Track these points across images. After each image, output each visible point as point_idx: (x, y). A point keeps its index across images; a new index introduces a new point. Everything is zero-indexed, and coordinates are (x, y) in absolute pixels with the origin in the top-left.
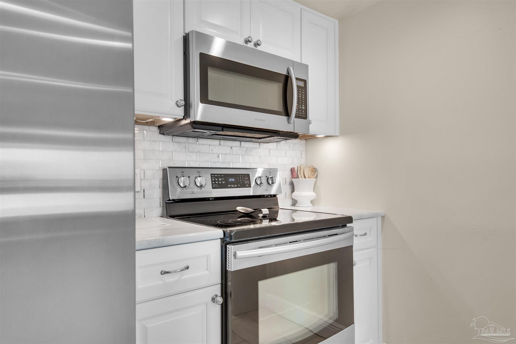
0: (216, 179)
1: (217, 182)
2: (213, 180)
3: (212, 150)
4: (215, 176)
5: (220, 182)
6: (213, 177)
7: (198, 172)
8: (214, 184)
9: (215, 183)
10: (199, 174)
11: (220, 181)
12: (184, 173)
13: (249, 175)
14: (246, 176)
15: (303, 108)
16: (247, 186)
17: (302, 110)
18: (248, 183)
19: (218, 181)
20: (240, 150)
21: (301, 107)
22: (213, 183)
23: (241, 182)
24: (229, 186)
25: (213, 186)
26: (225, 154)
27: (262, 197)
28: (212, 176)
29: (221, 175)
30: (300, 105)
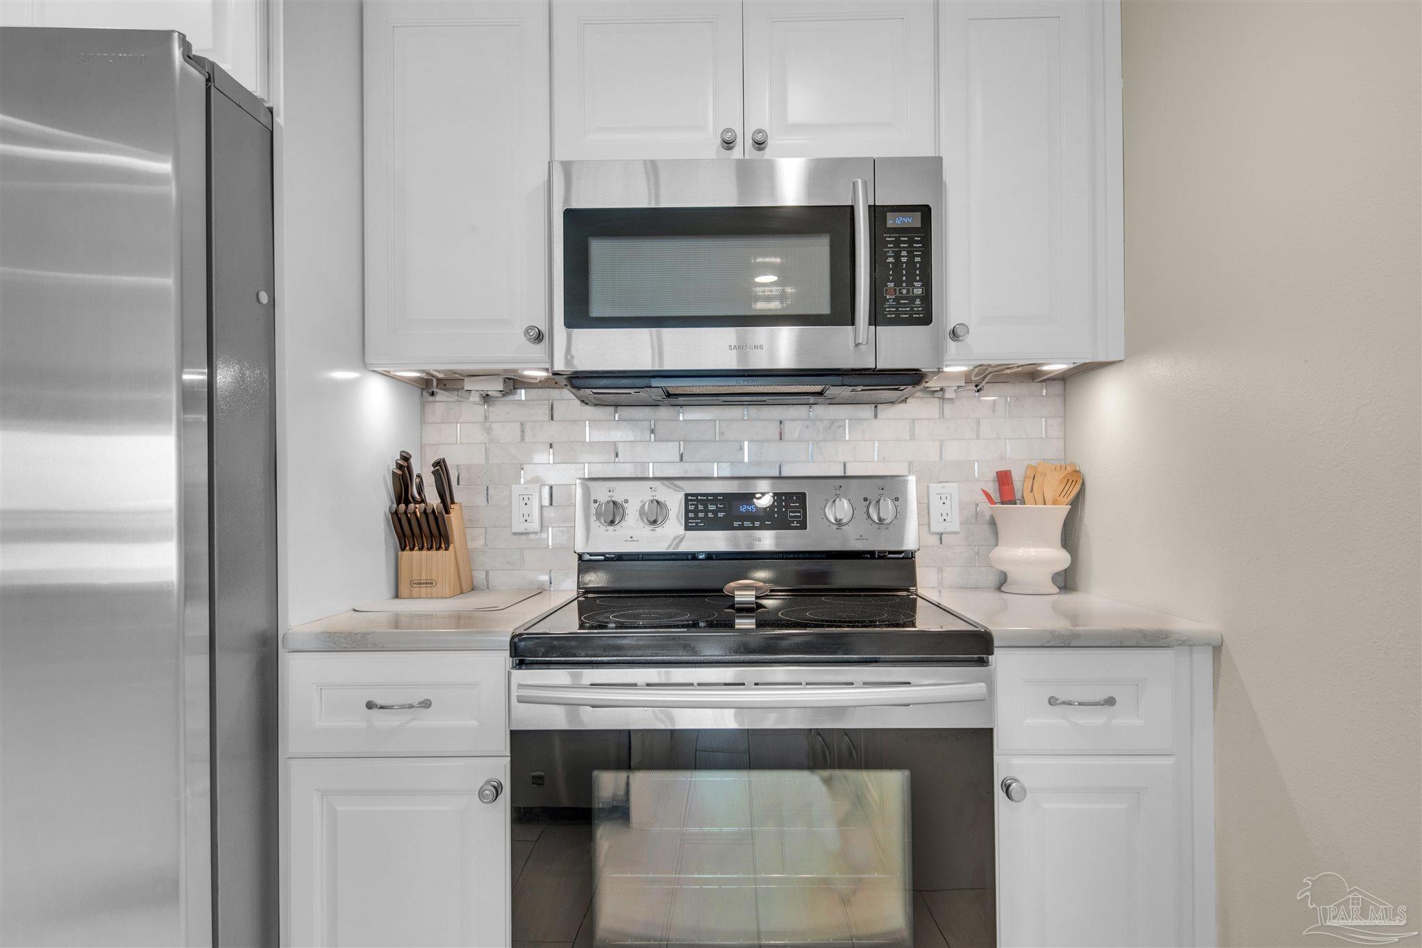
0: (701, 507)
1: (701, 515)
2: (691, 508)
3: (722, 434)
4: (699, 498)
5: (710, 515)
6: (692, 500)
7: (651, 488)
8: (692, 518)
9: (696, 517)
10: (653, 493)
11: (711, 511)
12: (613, 491)
13: (804, 495)
14: (795, 498)
15: (918, 291)
16: (795, 524)
17: (912, 299)
18: (799, 517)
19: (706, 511)
20: (807, 427)
21: (908, 292)
22: (691, 515)
23: (776, 515)
24: (736, 524)
25: (690, 524)
26: (762, 441)
27: (867, 558)
28: (689, 498)
29: (715, 495)
30: (904, 284)
